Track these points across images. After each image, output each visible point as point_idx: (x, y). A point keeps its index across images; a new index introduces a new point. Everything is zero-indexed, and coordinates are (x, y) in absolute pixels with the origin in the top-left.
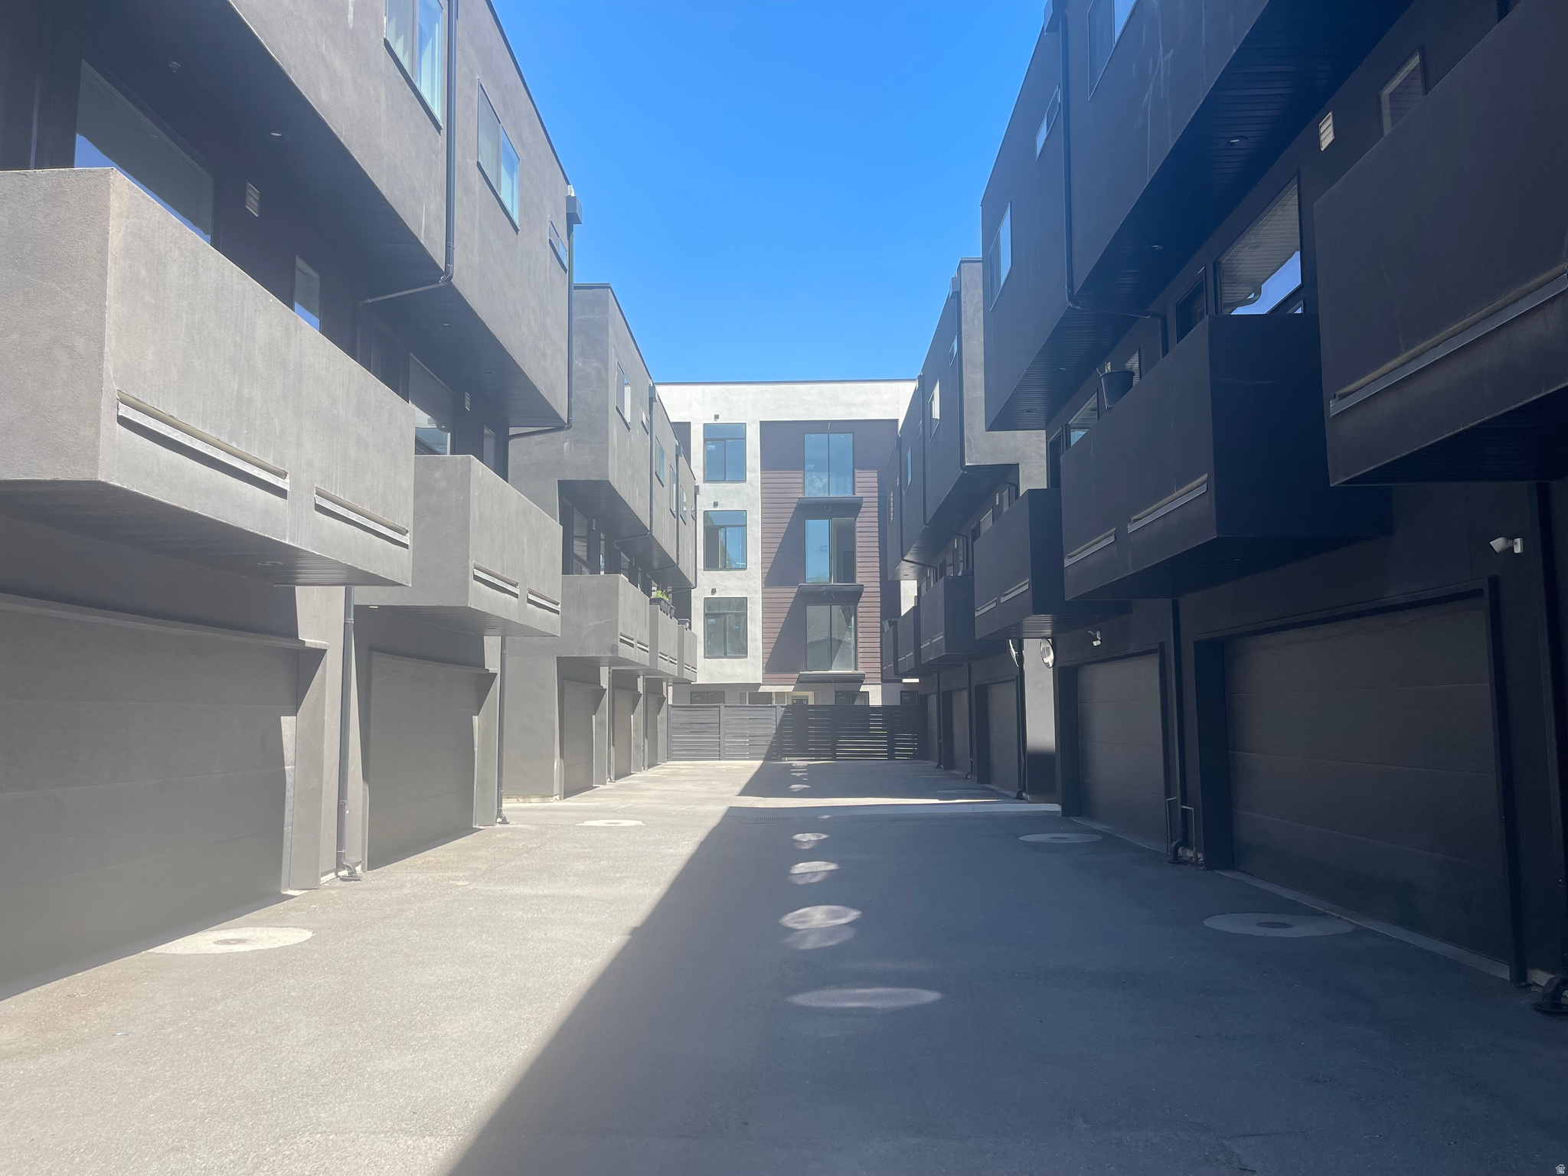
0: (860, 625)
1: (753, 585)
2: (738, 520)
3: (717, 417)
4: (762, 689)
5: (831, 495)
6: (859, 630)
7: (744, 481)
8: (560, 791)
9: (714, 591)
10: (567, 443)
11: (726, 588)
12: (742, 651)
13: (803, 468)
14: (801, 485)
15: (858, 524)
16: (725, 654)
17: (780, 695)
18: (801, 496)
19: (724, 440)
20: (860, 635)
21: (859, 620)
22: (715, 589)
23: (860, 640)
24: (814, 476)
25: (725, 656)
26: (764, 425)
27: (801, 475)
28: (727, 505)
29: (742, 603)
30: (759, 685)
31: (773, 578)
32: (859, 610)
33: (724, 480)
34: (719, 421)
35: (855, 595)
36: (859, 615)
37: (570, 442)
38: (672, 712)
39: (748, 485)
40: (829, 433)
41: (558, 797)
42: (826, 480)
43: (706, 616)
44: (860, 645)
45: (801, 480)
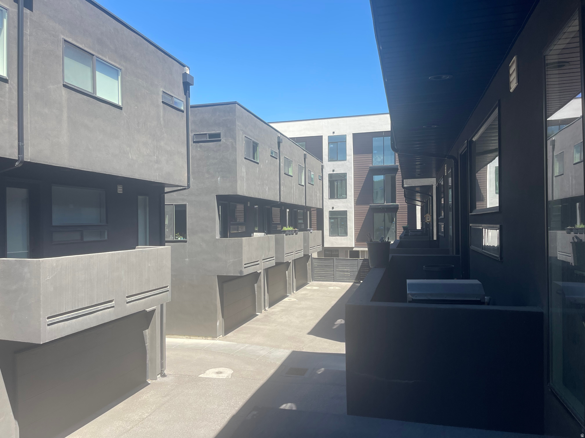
0: (397, 221)
1: (350, 205)
2: (343, 177)
3: (334, 133)
4: (354, 249)
5: (385, 164)
6: (397, 224)
7: (346, 160)
8: (223, 333)
9: (333, 208)
10: (219, 178)
11: (338, 206)
12: (345, 234)
13: (372, 153)
14: (371, 161)
15: (397, 177)
16: (338, 235)
17: (363, 252)
18: (371, 165)
19: (337, 142)
20: (398, 226)
21: (397, 219)
22: (333, 207)
23: (398, 228)
24: (377, 156)
25: (338, 236)
26: (354, 135)
27: (371, 156)
28: (338, 171)
29: (345, 213)
30: (353, 248)
31: (358, 202)
32: (397, 215)
33: (337, 160)
34: (335, 134)
35: (395, 209)
36: (397, 217)
37: (221, 177)
38: (314, 261)
39: (347, 162)
40: (384, 136)
41: (221, 336)
42: (382, 158)
43: (330, 218)
44: (398, 230)
45: (371, 158)
